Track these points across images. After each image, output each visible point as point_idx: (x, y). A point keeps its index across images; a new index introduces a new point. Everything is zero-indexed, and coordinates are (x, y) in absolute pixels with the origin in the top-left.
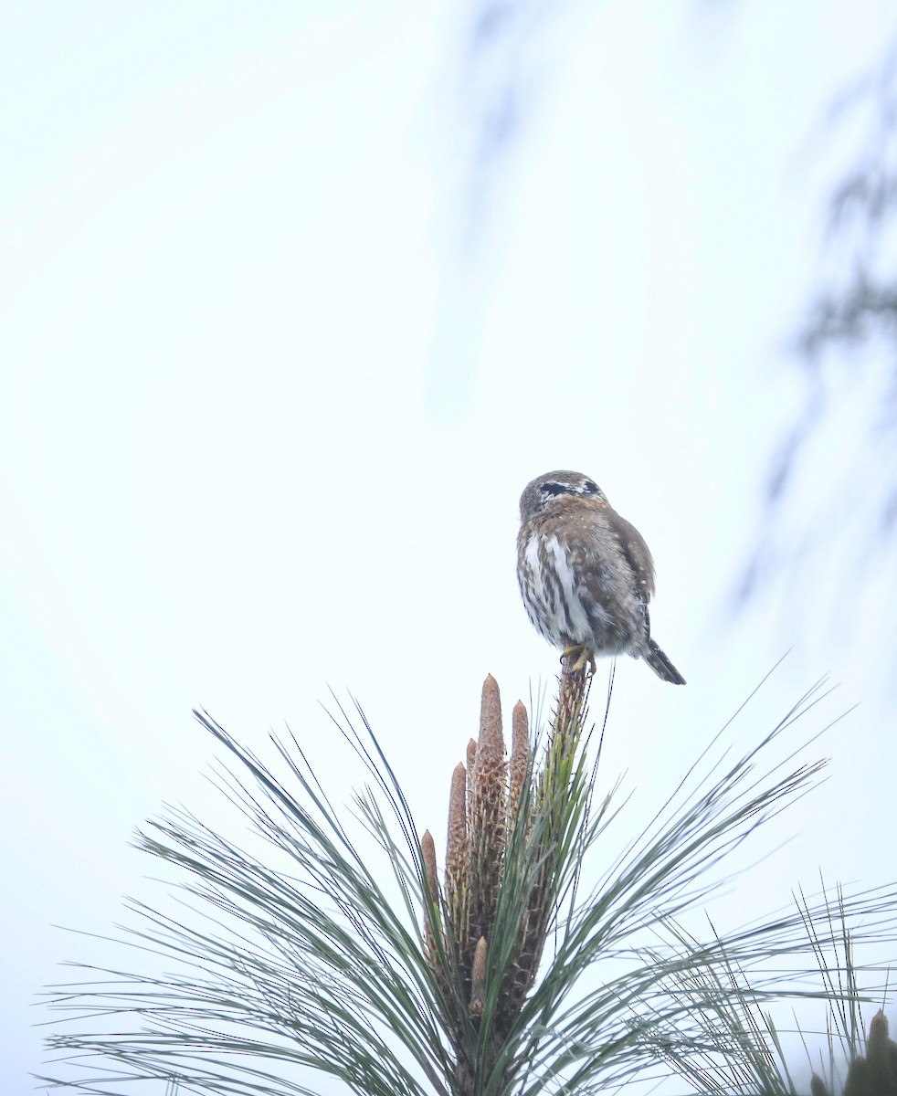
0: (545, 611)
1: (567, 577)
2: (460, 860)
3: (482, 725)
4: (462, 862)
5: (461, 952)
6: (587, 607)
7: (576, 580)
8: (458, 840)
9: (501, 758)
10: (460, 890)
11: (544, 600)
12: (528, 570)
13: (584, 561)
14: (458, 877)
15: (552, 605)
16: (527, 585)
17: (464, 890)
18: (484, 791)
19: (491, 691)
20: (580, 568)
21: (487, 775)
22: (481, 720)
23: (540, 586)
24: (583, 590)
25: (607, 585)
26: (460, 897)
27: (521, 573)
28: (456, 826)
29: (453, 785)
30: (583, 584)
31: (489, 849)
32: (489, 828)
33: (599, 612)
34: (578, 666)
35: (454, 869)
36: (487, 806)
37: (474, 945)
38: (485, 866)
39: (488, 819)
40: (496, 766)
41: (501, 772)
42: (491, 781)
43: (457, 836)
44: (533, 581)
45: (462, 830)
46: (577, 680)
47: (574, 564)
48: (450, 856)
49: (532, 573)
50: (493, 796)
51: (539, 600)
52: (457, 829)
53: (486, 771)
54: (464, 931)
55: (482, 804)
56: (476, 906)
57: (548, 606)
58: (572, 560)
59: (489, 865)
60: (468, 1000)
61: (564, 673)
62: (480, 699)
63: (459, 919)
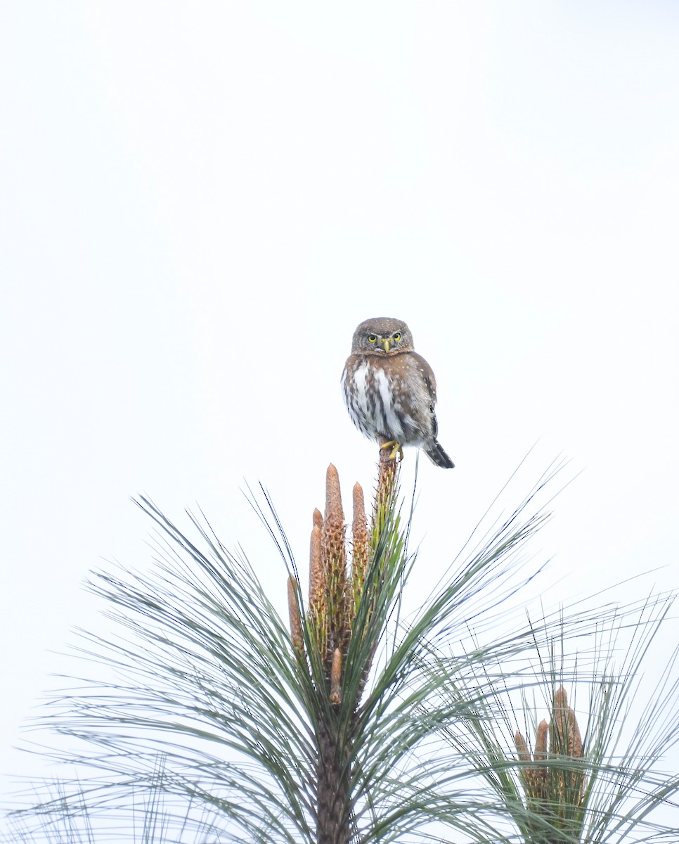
0: (365, 417)
1: (387, 397)
2: (320, 595)
3: (327, 499)
4: (321, 597)
5: (322, 659)
6: (400, 417)
7: (394, 400)
8: (318, 581)
9: (342, 522)
10: (320, 616)
11: (365, 410)
12: (355, 387)
13: (400, 389)
14: (319, 607)
15: (373, 414)
16: (352, 398)
17: (323, 615)
18: (332, 545)
19: (332, 474)
20: (397, 393)
21: (334, 534)
22: (327, 495)
23: (363, 400)
24: (398, 406)
25: (414, 404)
26: (321, 621)
27: (348, 388)
28: (315, 571)
29: (312, 542)
30: (398, 402)
31: (337, 587)
32: (336, 572)
33: (409, 420)
34: (392, 456)
35: (316, 601)
36: (334, 556)
37: (330, 655)
38: (335, 598)
39: (336, 565)
40: (340, 529)
41: (343, 532)
42: (336, 539)
43: (317, 578)
44: (357, 396)
45: (320, 573)
46: (391, 466)
47: (394, 390)
48: (312, 592)
49: (357, 390)
50: (338, 549)
51: (361, 409)
52: (316, 573)
53: (333, 532)
54: (324, 645)
55: (331, 556)
56: (330, 627)
57: (368, 414)
58: (392, 387)
59: (337, 598)
60: (329, 692)
61: (381, 461)
62: (325, 480)
63: (320, 636)
